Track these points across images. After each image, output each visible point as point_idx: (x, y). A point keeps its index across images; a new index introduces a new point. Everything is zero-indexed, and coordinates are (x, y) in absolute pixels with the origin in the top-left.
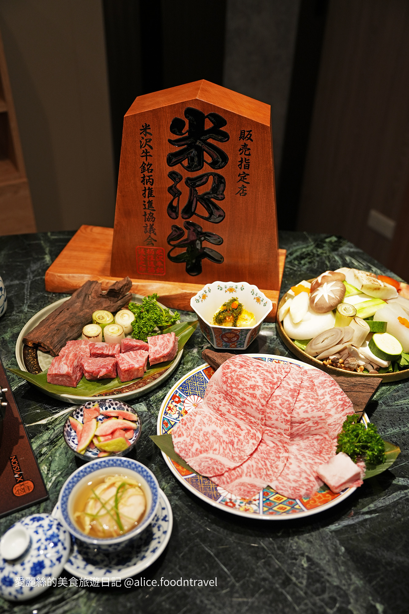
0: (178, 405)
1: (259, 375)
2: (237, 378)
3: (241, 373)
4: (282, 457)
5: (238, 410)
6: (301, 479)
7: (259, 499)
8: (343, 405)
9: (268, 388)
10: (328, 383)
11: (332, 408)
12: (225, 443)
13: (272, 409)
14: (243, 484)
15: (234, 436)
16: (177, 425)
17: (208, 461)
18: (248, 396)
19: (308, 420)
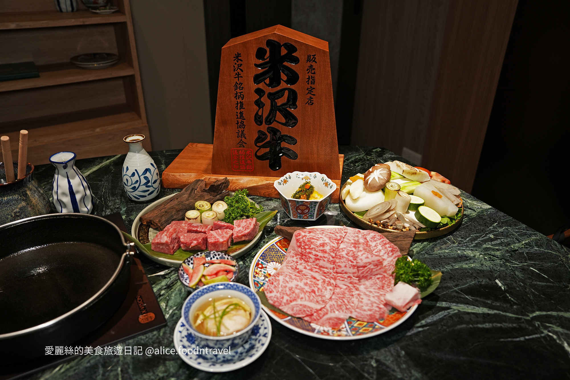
0: (263, 270)
1: (325, 236)
2: (309, 241)
3: (311, 236)
4: (355, 294)
5: (312, 266)
6: (374, 308)
7: (346, 327)
8: (392, 251)
9: (334, 244)
11: (384, 254)
12: (308, 293)
13: (340, 259)
14: (330, 319)
15: (314, 287)
16: (266, 284)
17: (298, 306)
18: (319, 252)
19: (370, 263)
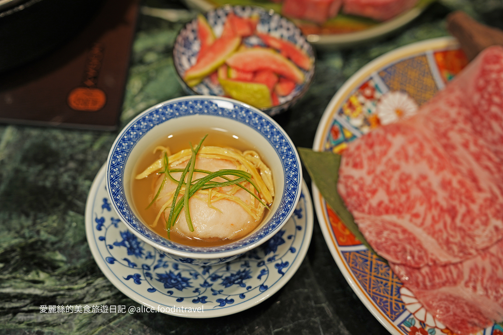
0: (369, 104)
14: (455, 301)
16: (356, 142)
17: (396, 232)
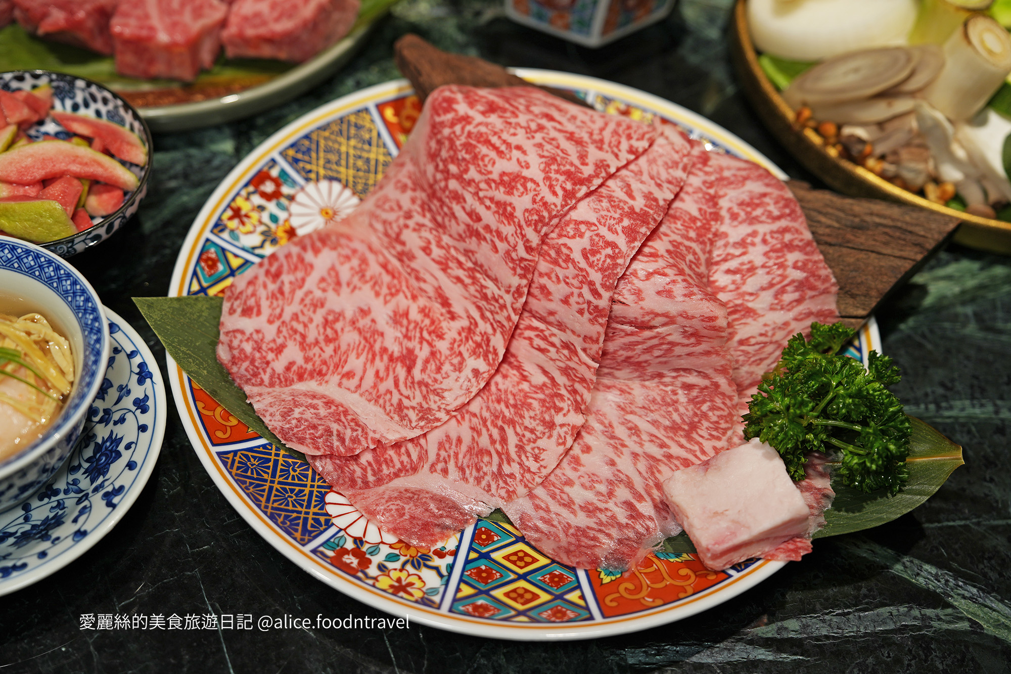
0: (272, 206)
1: (540, 146)
2: (468, 147)
3: (483, 129)
4: (562, 426)
5: (453, 252)
6: (611, 505)
7: (455, 553)
8: (801, 286)
9: (555, 193)
10: (772, 208)
11: (763, 289)
12: (385, 358)
13: (555, 262)
14: (413, 496)
15: (422, 339)
16: (249, 273)
17: (315, 407)
18: (488, 208)
19: (670, 320)
